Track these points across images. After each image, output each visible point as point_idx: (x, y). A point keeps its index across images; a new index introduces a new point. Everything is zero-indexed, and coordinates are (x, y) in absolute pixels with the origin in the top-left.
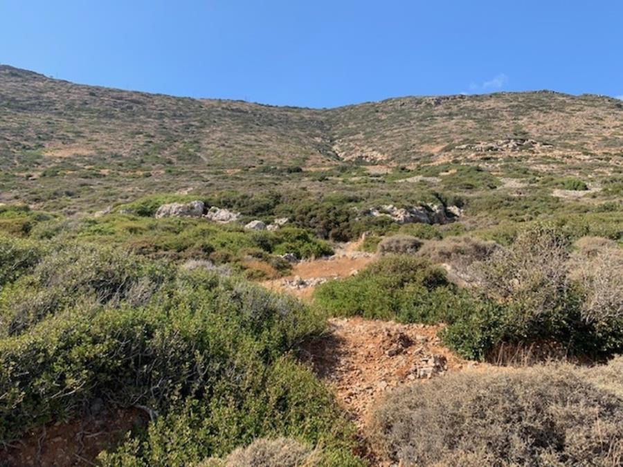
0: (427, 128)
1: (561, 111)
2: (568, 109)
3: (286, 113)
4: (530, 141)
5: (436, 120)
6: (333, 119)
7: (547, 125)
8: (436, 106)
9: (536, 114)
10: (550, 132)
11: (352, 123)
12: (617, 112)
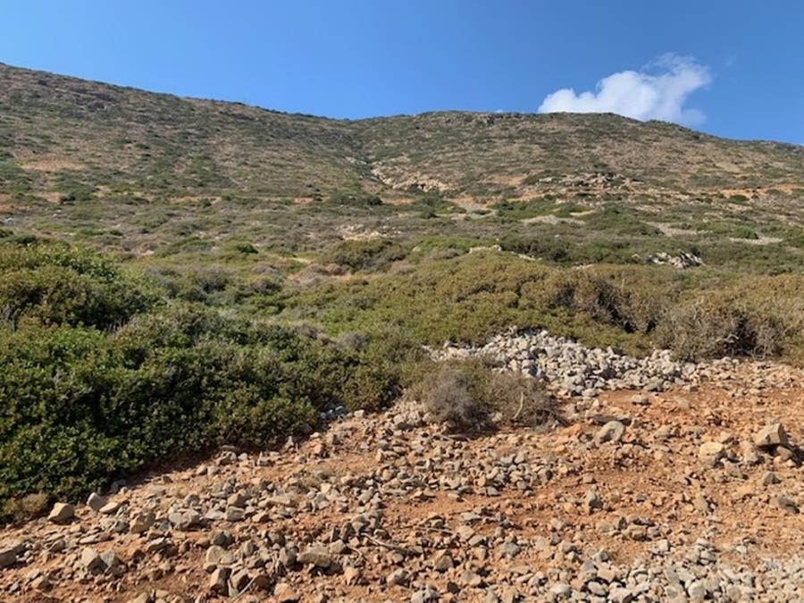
0: (487, 154)
1: (635, 140)
2: (644, 138)
3: (301, 122)
4: (618, 175)
5: (494, 142)
6: (362, 134)
7: (626, 157)
8: (489, 126)
9: (610, 142)
10: (631, 165)
11: (389, 141)
12: (696, 145)
